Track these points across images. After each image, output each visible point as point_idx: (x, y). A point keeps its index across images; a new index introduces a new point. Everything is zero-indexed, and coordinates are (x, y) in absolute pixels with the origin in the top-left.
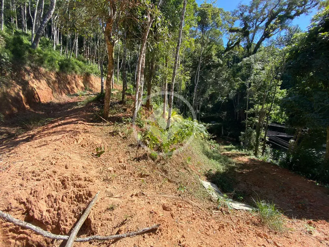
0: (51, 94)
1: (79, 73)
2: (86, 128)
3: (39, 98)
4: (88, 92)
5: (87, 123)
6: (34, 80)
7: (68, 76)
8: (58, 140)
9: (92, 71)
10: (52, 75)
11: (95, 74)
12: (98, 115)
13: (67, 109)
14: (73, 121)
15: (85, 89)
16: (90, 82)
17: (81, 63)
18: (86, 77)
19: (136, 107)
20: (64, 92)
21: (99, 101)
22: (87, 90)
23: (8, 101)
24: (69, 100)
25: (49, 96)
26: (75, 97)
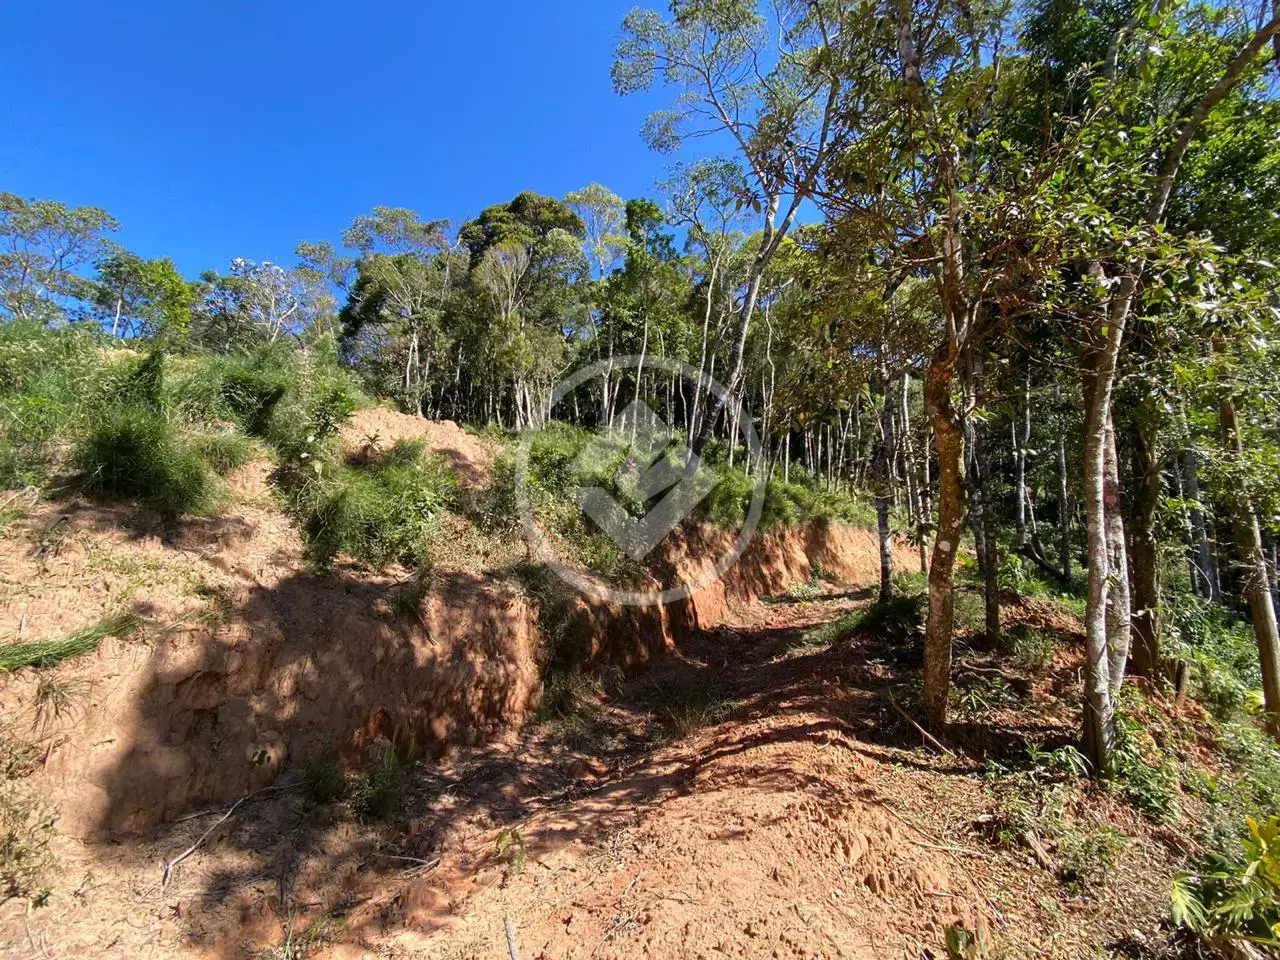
0: (722, 599)
1: (794, 521)
2: (858, 769)
3: (695, 613)
4: (823, 587)
5: (860, 745)
6: (687, 561)
7: (766, 535)
8: (775, 822)
9: (832, 511)
10: (726, 540)
11: (841, 519)
12: (899, 709)
13: (770, 657)
14: (806, 727)
15: (812, 573)
16: (828, 545)
17: (797, 488)
18: (815, 533)
19: (1102, 686)
20: (756, 593)
21: (883, 632)
22: (820, 578)
23: (633, 625)
24: (769, 620)
25: (718, 607)
26: (786, 606)
